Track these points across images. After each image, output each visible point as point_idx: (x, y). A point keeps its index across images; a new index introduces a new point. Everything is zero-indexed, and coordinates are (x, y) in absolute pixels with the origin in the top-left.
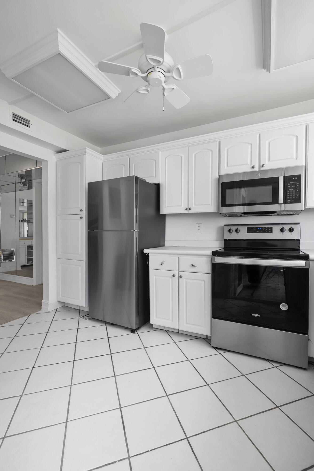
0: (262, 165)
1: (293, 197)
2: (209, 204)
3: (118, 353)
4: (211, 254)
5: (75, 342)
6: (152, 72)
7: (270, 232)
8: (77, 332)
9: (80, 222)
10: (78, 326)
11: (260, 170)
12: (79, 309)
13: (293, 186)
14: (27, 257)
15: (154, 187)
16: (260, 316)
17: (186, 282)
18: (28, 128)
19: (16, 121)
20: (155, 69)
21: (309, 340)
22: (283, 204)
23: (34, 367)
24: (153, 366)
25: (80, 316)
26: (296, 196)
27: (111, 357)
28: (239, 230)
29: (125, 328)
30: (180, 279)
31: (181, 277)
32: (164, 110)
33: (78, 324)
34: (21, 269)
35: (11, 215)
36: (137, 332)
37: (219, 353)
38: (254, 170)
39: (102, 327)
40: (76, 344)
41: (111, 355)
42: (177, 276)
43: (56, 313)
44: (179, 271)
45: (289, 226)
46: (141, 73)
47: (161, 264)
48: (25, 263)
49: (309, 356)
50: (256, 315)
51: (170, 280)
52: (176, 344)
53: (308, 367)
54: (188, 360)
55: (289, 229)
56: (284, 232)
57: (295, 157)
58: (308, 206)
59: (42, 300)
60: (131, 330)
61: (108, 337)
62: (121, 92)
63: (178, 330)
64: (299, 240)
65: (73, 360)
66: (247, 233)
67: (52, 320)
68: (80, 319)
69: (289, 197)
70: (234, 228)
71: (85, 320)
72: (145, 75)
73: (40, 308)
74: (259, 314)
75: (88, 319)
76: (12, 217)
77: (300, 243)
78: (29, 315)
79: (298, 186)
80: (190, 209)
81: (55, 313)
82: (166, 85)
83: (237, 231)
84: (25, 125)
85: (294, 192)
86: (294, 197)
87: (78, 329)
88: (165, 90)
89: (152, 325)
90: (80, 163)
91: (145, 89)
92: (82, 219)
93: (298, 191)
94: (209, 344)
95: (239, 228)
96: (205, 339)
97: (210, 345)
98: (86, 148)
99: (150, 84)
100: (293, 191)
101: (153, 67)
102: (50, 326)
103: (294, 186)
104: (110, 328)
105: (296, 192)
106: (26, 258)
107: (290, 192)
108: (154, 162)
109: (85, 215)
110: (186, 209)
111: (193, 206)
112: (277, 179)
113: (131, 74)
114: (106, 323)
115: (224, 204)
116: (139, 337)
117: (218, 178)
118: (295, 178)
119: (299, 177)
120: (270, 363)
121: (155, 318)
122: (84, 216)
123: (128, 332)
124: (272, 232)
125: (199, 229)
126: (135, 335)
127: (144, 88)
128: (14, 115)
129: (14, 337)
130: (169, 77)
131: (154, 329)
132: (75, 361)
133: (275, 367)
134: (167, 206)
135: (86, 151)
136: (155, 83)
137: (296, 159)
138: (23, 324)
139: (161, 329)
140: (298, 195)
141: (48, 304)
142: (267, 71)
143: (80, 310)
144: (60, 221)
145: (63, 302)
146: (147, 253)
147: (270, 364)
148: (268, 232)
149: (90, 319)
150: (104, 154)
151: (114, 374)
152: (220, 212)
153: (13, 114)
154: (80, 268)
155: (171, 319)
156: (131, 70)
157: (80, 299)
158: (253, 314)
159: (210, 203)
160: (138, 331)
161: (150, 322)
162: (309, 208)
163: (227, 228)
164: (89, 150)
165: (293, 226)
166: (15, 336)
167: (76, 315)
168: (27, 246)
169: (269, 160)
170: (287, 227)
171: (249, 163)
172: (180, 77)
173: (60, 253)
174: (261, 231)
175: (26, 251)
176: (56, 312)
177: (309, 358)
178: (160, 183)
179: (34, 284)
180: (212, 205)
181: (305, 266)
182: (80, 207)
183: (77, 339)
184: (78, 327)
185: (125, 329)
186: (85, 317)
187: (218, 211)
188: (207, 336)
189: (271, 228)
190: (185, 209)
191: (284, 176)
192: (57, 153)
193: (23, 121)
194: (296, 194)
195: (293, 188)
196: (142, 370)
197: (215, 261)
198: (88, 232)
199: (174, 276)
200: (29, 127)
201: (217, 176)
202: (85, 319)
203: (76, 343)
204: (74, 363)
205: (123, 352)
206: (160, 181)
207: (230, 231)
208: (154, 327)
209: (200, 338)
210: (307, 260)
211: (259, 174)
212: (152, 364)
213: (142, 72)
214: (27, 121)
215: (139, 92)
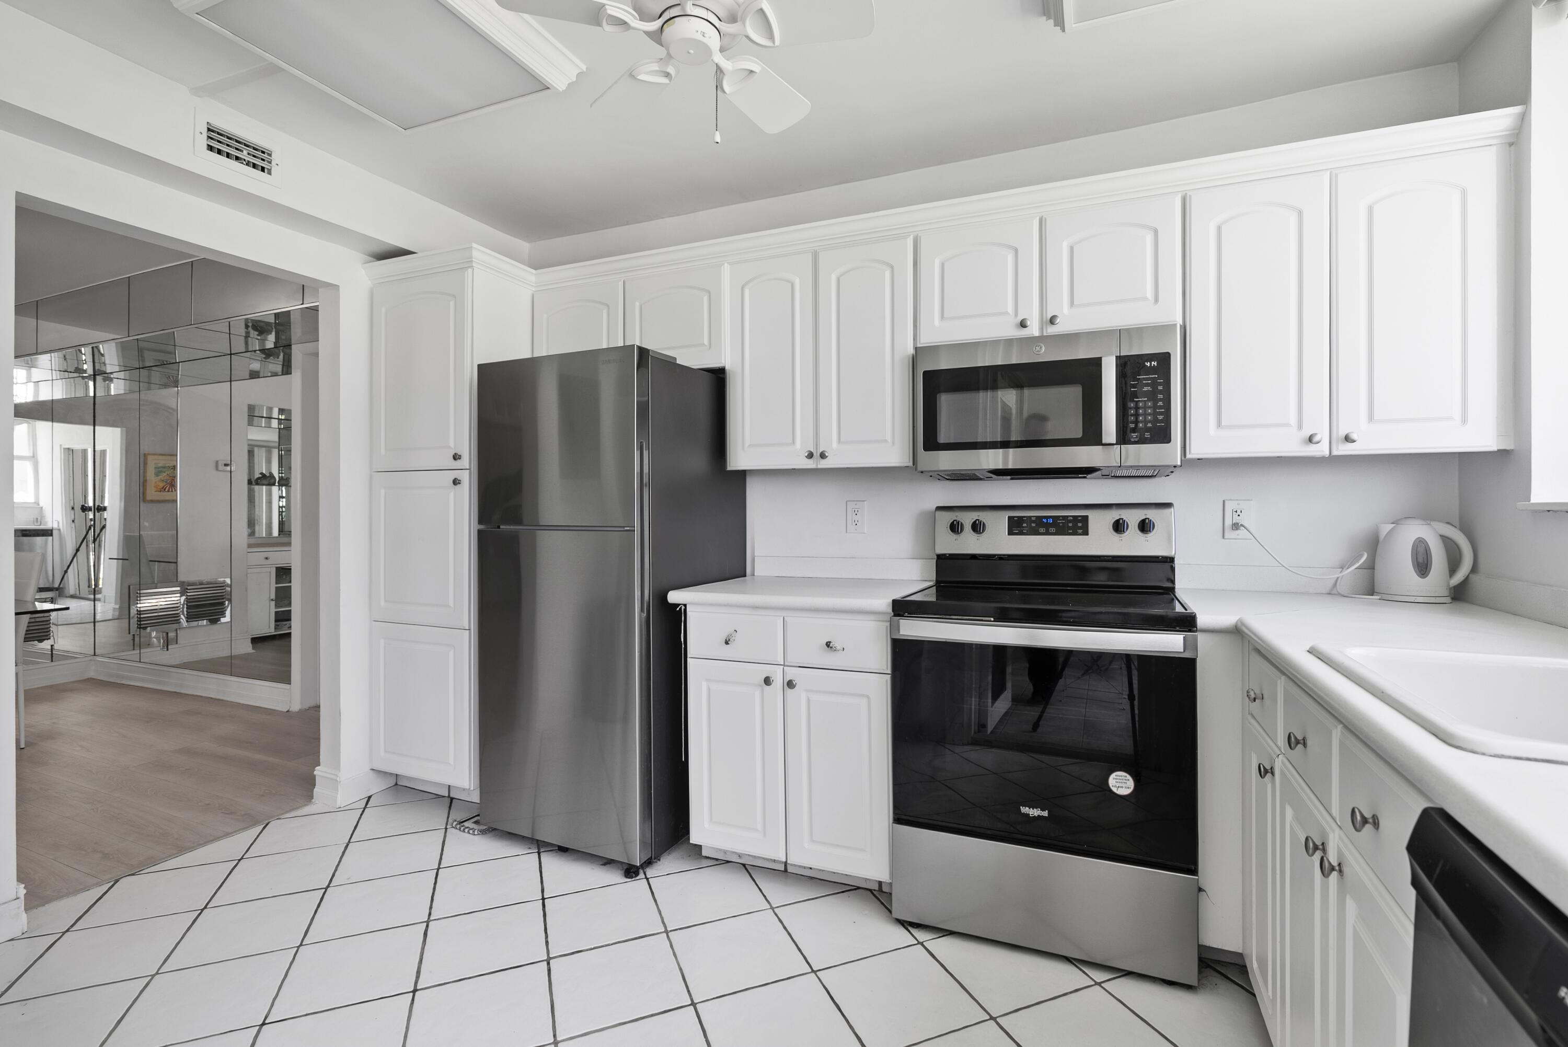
0: (1049, 317)
1: (1146, 422)
2: (886, 441)
3: (573, 953)
4: (890, 610)
5: (426, 920)
6: (676, 19)
7: (1080, 531)
8: (435, 883)
9: (452, 495)
10: (441, 859)
11: (1045, 334)
12: (449, 796)
13: (1145, 389)
14: (276, 606)
15: (706, 381)
16: (1045, 814)
17: (809, 701)
18: (265, 175)
19: (219, 152)
20: (683, 9)
21: (1200, 890)
22: (1116, 444)
23: (267, 1022)
24: (692, 1000)
25: (450, 820)
26: (1155, 420)
27: (549, 970)
28: (984, 524)
29: (606, 861)
30: (789, 692)
31: (790, 684)
32: (719, 141)
33: (442, 850)
34: (253, 648)
35: (217, 462)
36: (647, 873)
37: (917, 940)
38: (1024, 333)
39: (526, 860)
40: (427, 926)
41: (548, 964)
42: (778, 681)
43: (363, 811)
44: (786, 664)
45: (1140, 514)
46: (640, 20)
47: (727, 643)
48: (267, 627)
49: (1200, 943)
50: (1035, 812)
51: (758, 694)
52: (776, 915)
53: (1199, 980)
54: (813, 971)
55: (1138, 522)
56: (1126, 534)
57: (1150, 294)
58: (1195, 451)
59: (317, 768)
60: (625, 868)
61: (543, 896)
62: (586, 68)
63: (786, 864)
64: (1171, 560)
65: (412, 989)
66: (1009, 534)
67: (347, 841)
68: (451, 831)
69: (1136, 422)
70: (967, 519)
71: (467, 835)
72: (655, 25)
73: (309, 797)
74: (1043, 810)
75: (476, 833)
76: (221, 467)
77: (1173, 569)
78: (267, 822)
79: (1160, 388)
80: (823, 456)
81: (361, 815)
82: (726, 61)
83: (977, 527)
84: (254, 166)
85: (1149, 407)
86: (1149, 425)
87: (438, 869)
88: (724, 74)
89: (699, 847)
90: (454, 296)
91: (658, 69)
92: (458, 485)
93: (1161, 403)
94: (886, 910)
95: (983, 516)
96: (873, 893)
97: (889, 913)
98: (474, 245)
99: (673, 56)
100: (1145, 404)
101: (679, 3)
102: (340, 862)
103: (1149, 388)
104: (552, 862)
105: (1155, 407)
106: (273, 610)
107: (1137, 408)
108: (706, 299)
109: (468, 471)
110: (810, 455)
111: (835, 444)
112: (1095, 364)
113: (604, 20)
114: (541, 846)
115: (932, 443)
116: (652, 893)
117: (913, 355)
118: (1151, 364)
119: (1164, 359)
120: (1081, 970)
121: (706, 825)
122: (465, 477)
123: (614, 877)
124: (1086, 533)
125: (855, 518)
126: (639, 884)
127: (655, 67)
128: (213, 131)
129: (202, 910)
130: (734, 36)
131: (705, 863)
132: (417, 993)
133: (1097, 984)
134: (750, 446)
135: (473, 256)
136: (689, 53)
137: (1153, 301)
138: (242, 858)
139: (728, 862)
140: (1161, 417)
141: (335, 783)
142: (1055, 26)
143: (452, 799)
144: (383, 491)
145: (391, 774)
146: (678, 605)
147: (1081, 972)
148: (1075, 533)
149: (483, 832)
150: (537, 264)
151: (555, 1036)
152: (920, 469)
153: (209, 130)
154: (451, 654)
155: (759, 827)
156: (606, 9)
157: (451, 761)
158: (1024, 810)
159: (889, 437)
160: (650, 872)
161: (689, 839)
162: (1198, 459)
163: (946, 518)
164: (482, 252)
165: (1151, 514)
166: (205, 907)
167: (437, 818)
168: (277, 568)
169: (1072, 303)
170: (1133, 518)
171: (1010, 309)
172: (771, 37)
173: (382, 603)
174: (1052, 530)
175: (274, 586)
176: (364, 809)
177: (1202, 949)
178: (726, 368)
179: (296, 707)
180: (893, 443)
181: (1183, 651)
182: (452, 444)
183: (431, 908)
184: (440, 864)
185: (604, 864)
186: (466, 824)
187: (914, 465)
188: (880, 883)
189: (1085, 519)
190: (806, 455)
191: (1116, 357)
192: (375, 260)
193: (245, 152)
194: (1155, 414)
195: (1146, 394)
196: (652, 1015)
197: (901, 633)
198: (479, 532)
199: (767, 681)
200: (270, 173)
201: (911, 351)
202: (466, 830)
203: (428, 922)
204: (413, 999)
205: (591, 949)
206: (724, 358)
207: (955, 528)
208: (704, 854)
209: (858, 888)
210: (1190, 631)
211: (1041, 347)
212: (689, 991)
213: (644, 16)
214: (263, 152)
215: (638, 78)
